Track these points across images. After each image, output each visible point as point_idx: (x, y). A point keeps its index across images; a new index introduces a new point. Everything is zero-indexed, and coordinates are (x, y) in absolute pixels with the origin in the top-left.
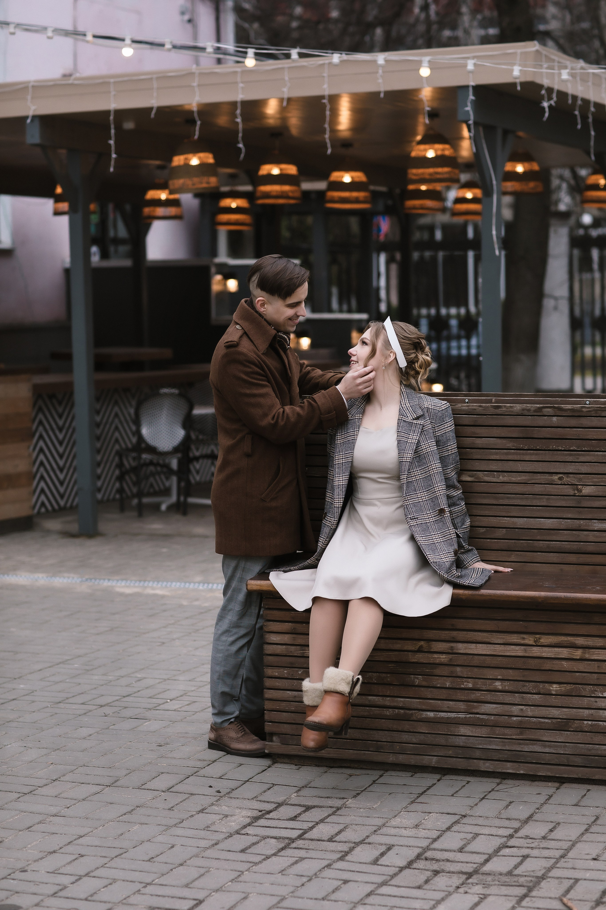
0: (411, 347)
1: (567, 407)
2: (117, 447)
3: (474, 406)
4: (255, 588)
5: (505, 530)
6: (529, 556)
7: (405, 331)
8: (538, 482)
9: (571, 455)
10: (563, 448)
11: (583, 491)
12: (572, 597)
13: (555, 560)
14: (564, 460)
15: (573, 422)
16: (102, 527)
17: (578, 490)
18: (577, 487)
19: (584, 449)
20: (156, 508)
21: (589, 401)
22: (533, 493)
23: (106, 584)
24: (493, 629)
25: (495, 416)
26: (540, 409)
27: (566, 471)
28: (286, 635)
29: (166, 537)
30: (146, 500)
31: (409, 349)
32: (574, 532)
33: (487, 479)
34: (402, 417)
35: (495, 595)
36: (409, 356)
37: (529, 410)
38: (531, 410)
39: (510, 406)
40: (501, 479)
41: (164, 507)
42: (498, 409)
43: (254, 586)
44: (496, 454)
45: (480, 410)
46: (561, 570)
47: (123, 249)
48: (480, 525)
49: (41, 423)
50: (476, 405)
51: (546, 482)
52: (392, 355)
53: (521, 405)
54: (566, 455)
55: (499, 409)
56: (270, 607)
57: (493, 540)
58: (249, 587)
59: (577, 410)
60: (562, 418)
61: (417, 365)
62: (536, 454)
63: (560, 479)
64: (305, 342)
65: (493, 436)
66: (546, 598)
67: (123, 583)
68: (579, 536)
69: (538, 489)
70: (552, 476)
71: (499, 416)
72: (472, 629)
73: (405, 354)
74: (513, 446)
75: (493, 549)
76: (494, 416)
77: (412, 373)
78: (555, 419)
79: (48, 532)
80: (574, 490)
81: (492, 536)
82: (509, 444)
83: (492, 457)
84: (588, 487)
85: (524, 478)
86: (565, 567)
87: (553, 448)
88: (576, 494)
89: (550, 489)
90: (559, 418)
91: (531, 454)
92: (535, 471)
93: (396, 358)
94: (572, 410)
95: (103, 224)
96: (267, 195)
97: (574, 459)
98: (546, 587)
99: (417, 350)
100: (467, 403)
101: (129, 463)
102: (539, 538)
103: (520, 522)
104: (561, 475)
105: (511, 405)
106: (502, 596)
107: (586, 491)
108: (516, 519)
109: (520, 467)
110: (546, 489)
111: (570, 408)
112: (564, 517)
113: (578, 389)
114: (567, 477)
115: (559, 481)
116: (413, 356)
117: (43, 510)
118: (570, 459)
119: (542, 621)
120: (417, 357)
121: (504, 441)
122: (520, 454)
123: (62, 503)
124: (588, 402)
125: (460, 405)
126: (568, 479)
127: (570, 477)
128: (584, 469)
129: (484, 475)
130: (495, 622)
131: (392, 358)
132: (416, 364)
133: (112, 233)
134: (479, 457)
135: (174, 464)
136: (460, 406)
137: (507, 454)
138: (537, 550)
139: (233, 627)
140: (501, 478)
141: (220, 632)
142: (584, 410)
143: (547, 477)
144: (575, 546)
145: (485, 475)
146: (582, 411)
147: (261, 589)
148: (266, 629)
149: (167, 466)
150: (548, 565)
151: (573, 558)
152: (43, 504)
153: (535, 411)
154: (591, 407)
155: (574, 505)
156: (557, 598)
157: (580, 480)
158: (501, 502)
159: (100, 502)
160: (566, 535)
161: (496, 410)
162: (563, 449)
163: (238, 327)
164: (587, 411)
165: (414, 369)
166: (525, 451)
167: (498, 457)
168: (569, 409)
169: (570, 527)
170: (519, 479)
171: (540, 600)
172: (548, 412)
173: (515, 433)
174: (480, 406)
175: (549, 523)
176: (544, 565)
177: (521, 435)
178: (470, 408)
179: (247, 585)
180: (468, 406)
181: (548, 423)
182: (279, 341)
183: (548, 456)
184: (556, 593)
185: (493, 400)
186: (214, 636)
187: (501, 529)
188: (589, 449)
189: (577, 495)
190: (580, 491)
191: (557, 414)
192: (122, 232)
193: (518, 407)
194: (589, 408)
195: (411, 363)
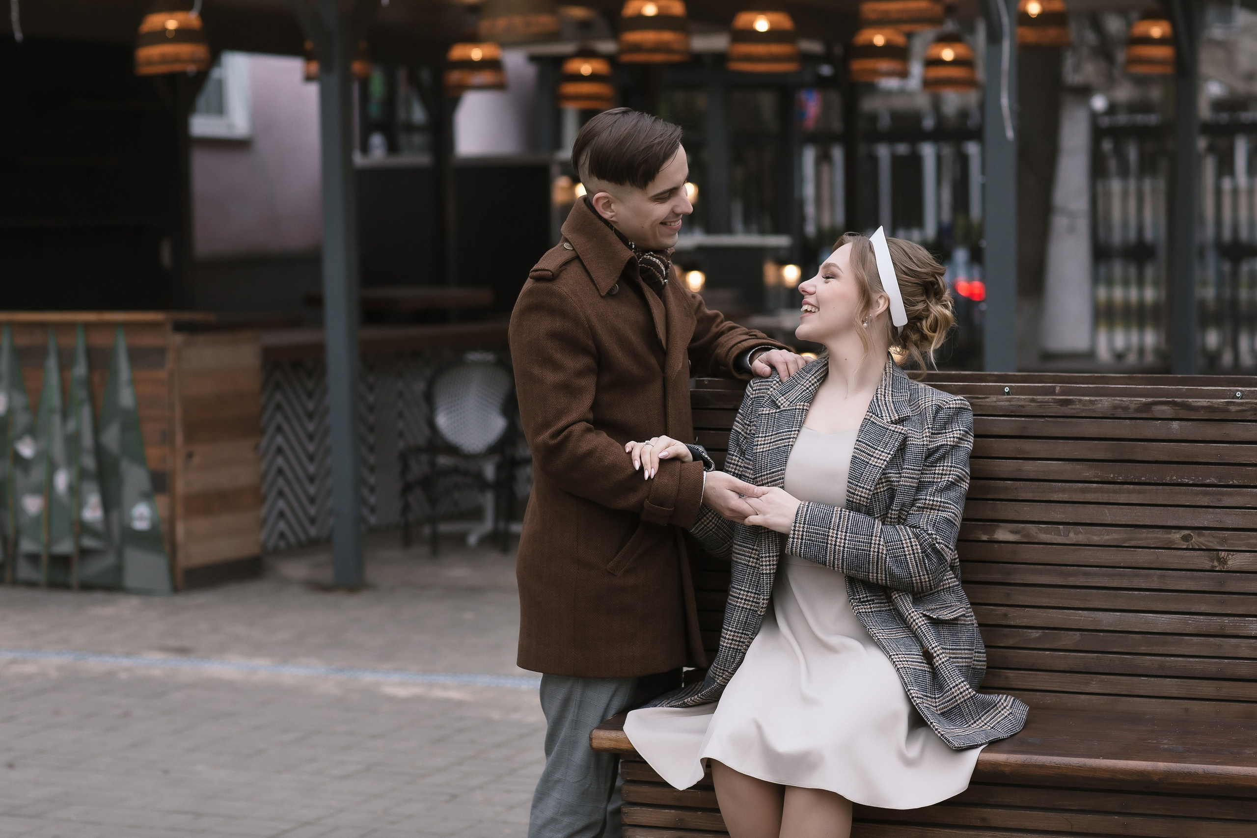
0: (919, 290)
1: (1199, 404)
2: (401, 445)
3: (1021, 399)
4: (606, 744)
5: (1078, 633)
6: (1124, 684)
7: (910, 258)
8: (1143, 545)
9: (1206, 494)
10: (1192, 480)
11: (1230, 562)
12: (1218, 772)
13: (1175, 692)
14: (1194, 504)
15: (1211, 431)
16: (372, 573)
17: (1219, 559)
18: (1218, 555)
19: (1231, 482)
20: (460, 540)
21: (1241, 391)
22: (1133, 565)
23: (368, 678)
24: (1061, 829)
25: (1061, 420)
26: (1148, 406)
27: (1196, 525)
28: (665, 832)
29: (473, 591)
30: (445, 528)
31: (913, 295)
32: (1211, 639)
33: (1044, 537)
34: (872, 416)
35: (1067, 767)
36: (914, 306)
37: (1126, 409)
38: (1129, 409)
39: (1090, 401)
40: (1073, 537)
41: (473, 539)
42: (1067, 405)
43: (604, 742)
44: (1063, 490)
45: (1032, 408)
46: (1187, 710)
47: (419, 139)
48: (1032, 624)
49: (279, 407)
50: (1024, 399)
51: (1158, 545)
52: (881, 302)
53: (1110, 399)
54: (1198, 494)
55: (1069, 407)
56: (635, 779)
57: (1057, 653)
58: (596, 744)
59: (1218, 408)
60: (1190, 423)
61: (925, 325)
62: (1140, 492)
63: (1186, 538)
64: (695, 280)
65: (1056, 457)
66: (1168, 774)
67: (396, 677)
68: (1220, 646)
69: (1142, 557)
70: (1170, 533)
71: (1069, 420)
72: (1022, 827)
73: (907, 303)
74: (1095, 477)
75: (1056, 669)
76: (1058, 419)
77: (915, 337)
78: (1175, 425)
79: (286, 582)
80: (1212, 560)
81: (1054, 646)
82: (1089, 473)
83: (1055, 497)
84: (1240, 555)
85: (1115, 536)
86: (1194, 706)
87: (1171, 479)
88: (1216, 567)
89: (1166, 558)
90: (1184, 423)
91: (1130, 492)
92: (1138, 523)
93: (888, 310)
94: (1210, 409)
95: (390, 101)
96: (637, 48)
97: (1212, 502)
98: (1165, 750)
99: (928, 297)
100: (1008, 393)
101: (419, 468)
102: (1143, 649)
103: (1108, 620)
104: (1187, 532)
105: (1093, 398)
106: (1081, 768)
107: (1235, 561)
108: (1101, 613)
109: (1108, 515)
110: (1158, 558)
111: (1205, 404)
112: (1193, 610)
113: (1104, 353)
114: (1199, 535)
115: (1182, 542)
116: (920, 307)
117: (282, 544)
118: (1205, 501)
119: (1155, 815)
120: (927, 309)
121: (1078, 466)
122: (1108, 491)
123: (313, 531)
124: (1238, 394)
125: (993, 398)
126: (1202, 540)
127: (1203, 535)
128: (1232, 519)
129: (1039, 529)
130: (1067, 815)
131: (881, 308)
132: (924, 322)
133: (401, 115)
134: (1029, 496)
135: (489, 471)
136: (995, 399)
137: (1083, 491)
138: (1139, 672)
139: (564, 814)
140: (1072, 535)
141: (540, 822)
142: (1233, 408)
143: (1160, 534)
144: (1212, 666)
145: (1041, 530)
146: (1228, 411)
147: (617, 747)
148: (627, 820)
149: (479, 476)
150: (1161, 700)
151: (1208, 688)
152: (282, 535)
153: (1138, 410)
154: (1246, 403)
155: (1212, 589)
156: (1189, 774)
157: (1224, 540)
158: (1072, 581)
159: (373, 531)
160: (1195, 645)
161: (1063, 408)
162: (1191, 482)
163: (566, 245)
164: (1238, 411)
165: (919, 331)
166: (1117, 486)
167: (1065, 497)
168: (1203, 407)
169: (1204, 630)
170: (1106, 537)
171: (1155, 778)
172: (1164, 411)
173: (1100, 451)
174: (1033, 401)
175: (1162, 622)
176: (1154, 700)
177: (1110, 456)
178: (1014, 403)
179: (591, 739)
180: (1009, 400)
181: (1162, 433)
182: (644, 271)
183: (1161, 495)
184: (1187, 765)
185: (1058, 389)
186: (530, 829)
187: (1071, 633)
188: (1241, 482)
189: (1217, 569)
190: (1223, 562)
191: (1181, 416)
192: (419, 115)
193: (1105, 403)
194: (1242, 404)
195: (914, 319)
